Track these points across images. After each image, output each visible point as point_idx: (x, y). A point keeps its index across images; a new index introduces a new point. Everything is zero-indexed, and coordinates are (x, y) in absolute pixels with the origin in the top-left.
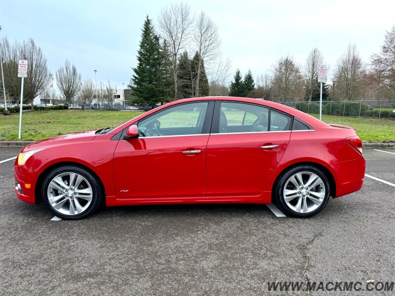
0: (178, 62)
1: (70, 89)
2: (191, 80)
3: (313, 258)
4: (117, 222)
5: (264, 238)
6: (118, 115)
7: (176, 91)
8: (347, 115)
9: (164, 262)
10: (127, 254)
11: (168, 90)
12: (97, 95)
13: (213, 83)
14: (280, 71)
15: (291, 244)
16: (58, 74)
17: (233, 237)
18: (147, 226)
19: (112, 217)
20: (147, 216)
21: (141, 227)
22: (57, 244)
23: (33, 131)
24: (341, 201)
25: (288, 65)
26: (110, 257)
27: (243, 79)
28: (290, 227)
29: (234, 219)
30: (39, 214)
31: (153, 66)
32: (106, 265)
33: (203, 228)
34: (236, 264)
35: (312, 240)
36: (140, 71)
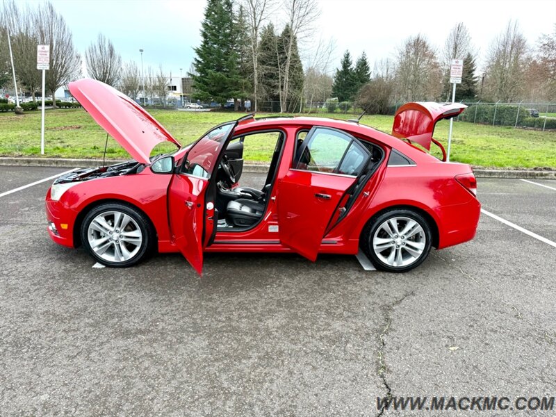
0: (259, 39)
1: (106, 76)
2: (277, 67)
3: (396, 321)
4: (171, 271)
5: (344, 295)
6: (174, 117)
7: (256, 82)
8: (499, 123)
9: (224, 319)
10: (183, 309)
11: (244, 81)
12: (144, 85)
13: (310, 70)
14: (408, 56)
15: (375, 303)
16: (88, 56)
17: (308, 293)
18: (208, 277)
19: (165, 265)
20: (208, 265)
21: (199, 278)
22: (102, 295)
23: (59, 141)
24: (450, 253)
25: (419, 47)
26: (163, 312)
27: (354, 66)
28: (377, 283)
29: (312, 271)
30: (77, 260)
31: (223, 45)
32: (158, 321)
33: (273, 282)
34: (305, 324)
35: (401, 300)
36: (204, 52)
